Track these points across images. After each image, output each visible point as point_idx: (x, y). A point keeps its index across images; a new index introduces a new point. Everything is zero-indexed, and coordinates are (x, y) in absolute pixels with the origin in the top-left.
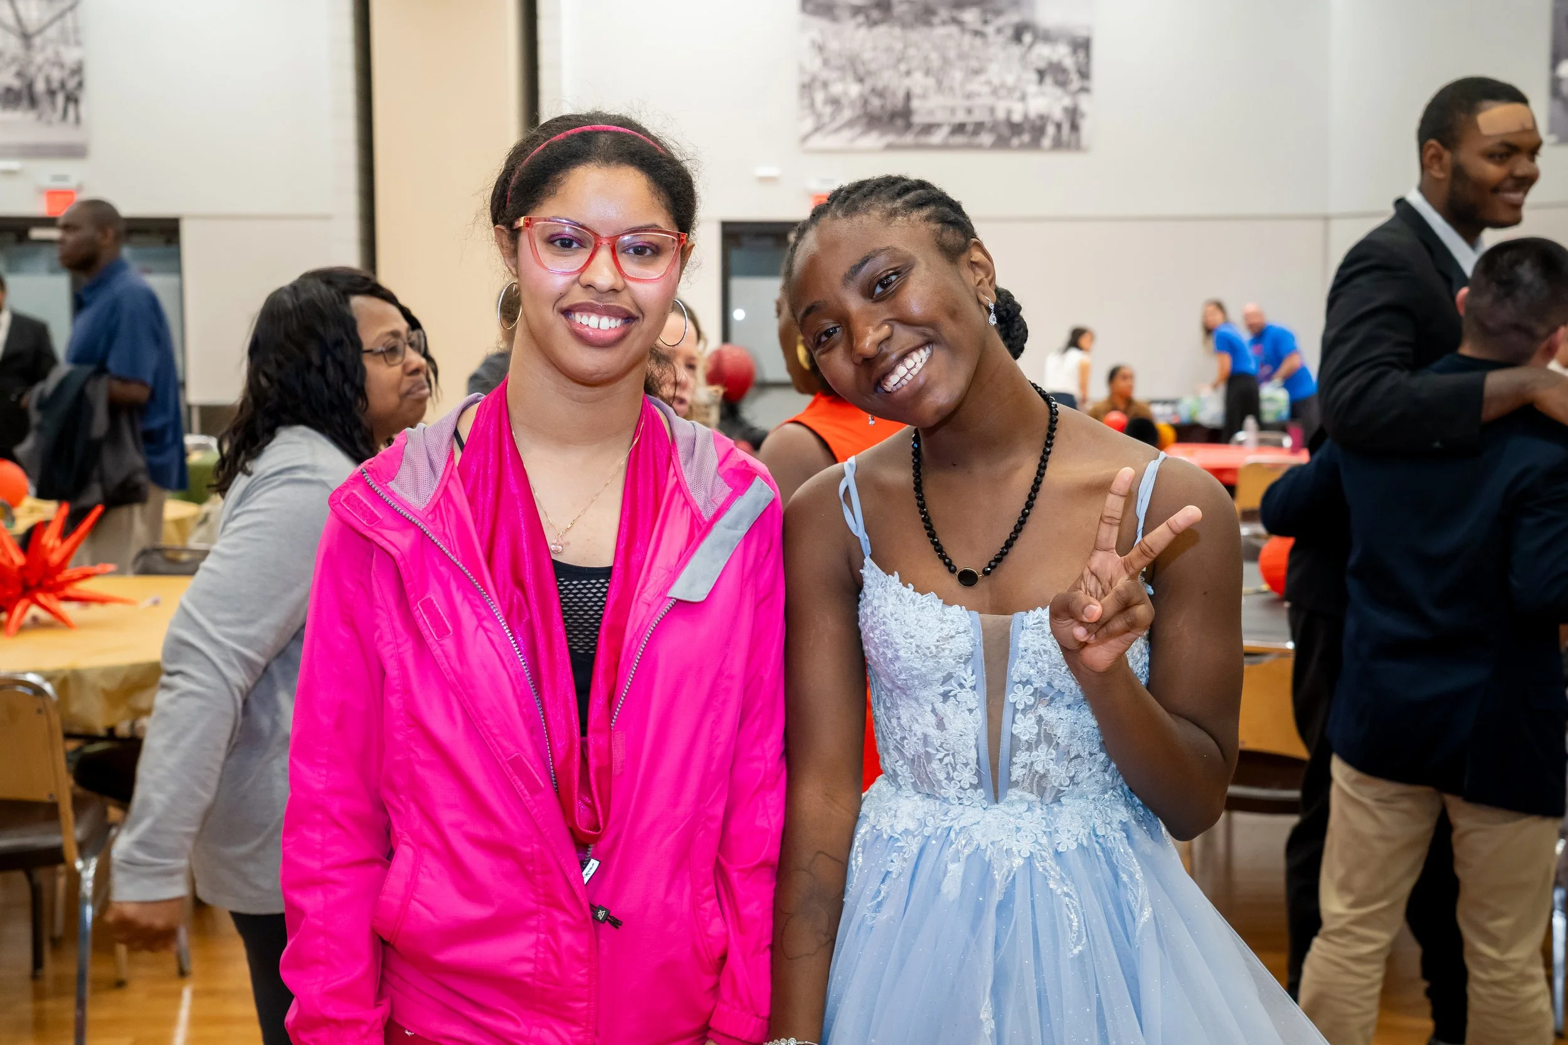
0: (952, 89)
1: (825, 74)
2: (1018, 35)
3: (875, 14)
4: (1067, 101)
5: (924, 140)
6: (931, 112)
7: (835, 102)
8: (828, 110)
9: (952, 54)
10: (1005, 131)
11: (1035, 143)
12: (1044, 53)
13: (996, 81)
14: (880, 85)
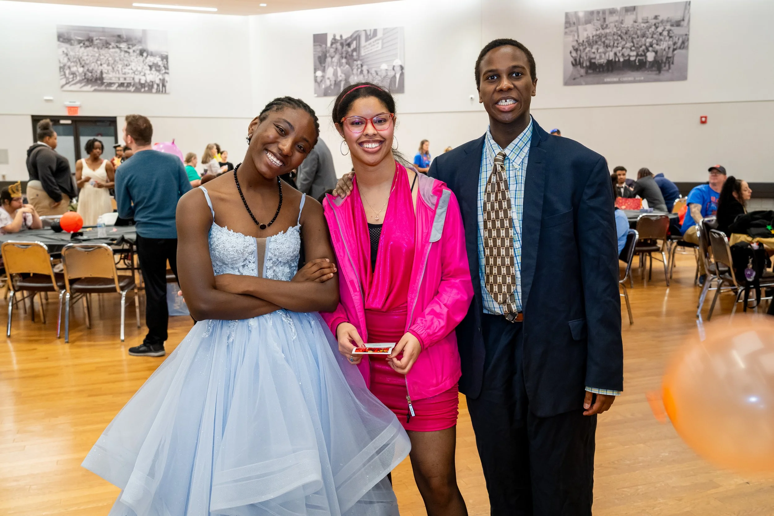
0: (118, 71)
1: (69, 64)
2: (141, 54)
3: (87, 43)
4: (161, 77)
5: (108, 88)
6: (111, 79)
7: (73, 74)
8: (71, 76)
9: (117, 59)
10: (140, 87)
11: (150, 91)
12: (151, 60)
13: (134, 69)
14: (90, 69)
